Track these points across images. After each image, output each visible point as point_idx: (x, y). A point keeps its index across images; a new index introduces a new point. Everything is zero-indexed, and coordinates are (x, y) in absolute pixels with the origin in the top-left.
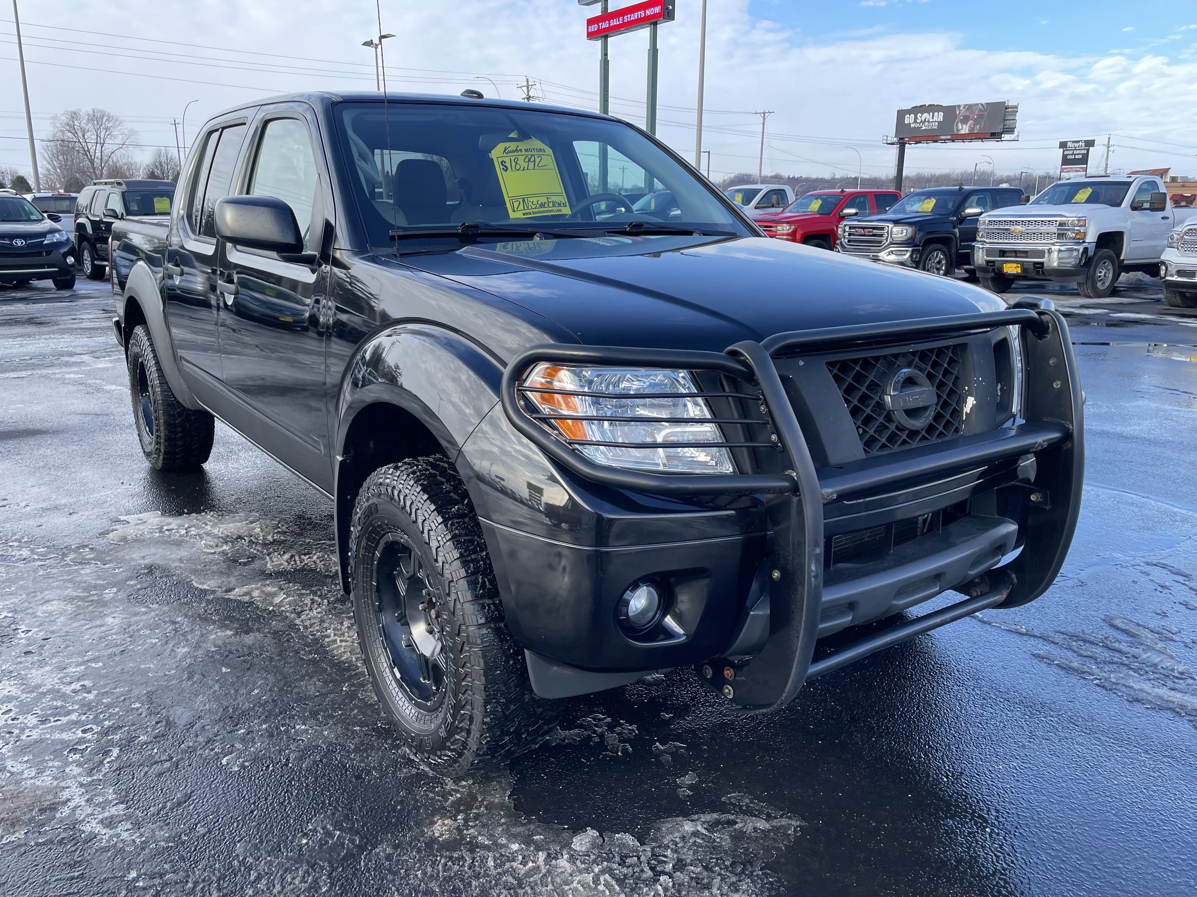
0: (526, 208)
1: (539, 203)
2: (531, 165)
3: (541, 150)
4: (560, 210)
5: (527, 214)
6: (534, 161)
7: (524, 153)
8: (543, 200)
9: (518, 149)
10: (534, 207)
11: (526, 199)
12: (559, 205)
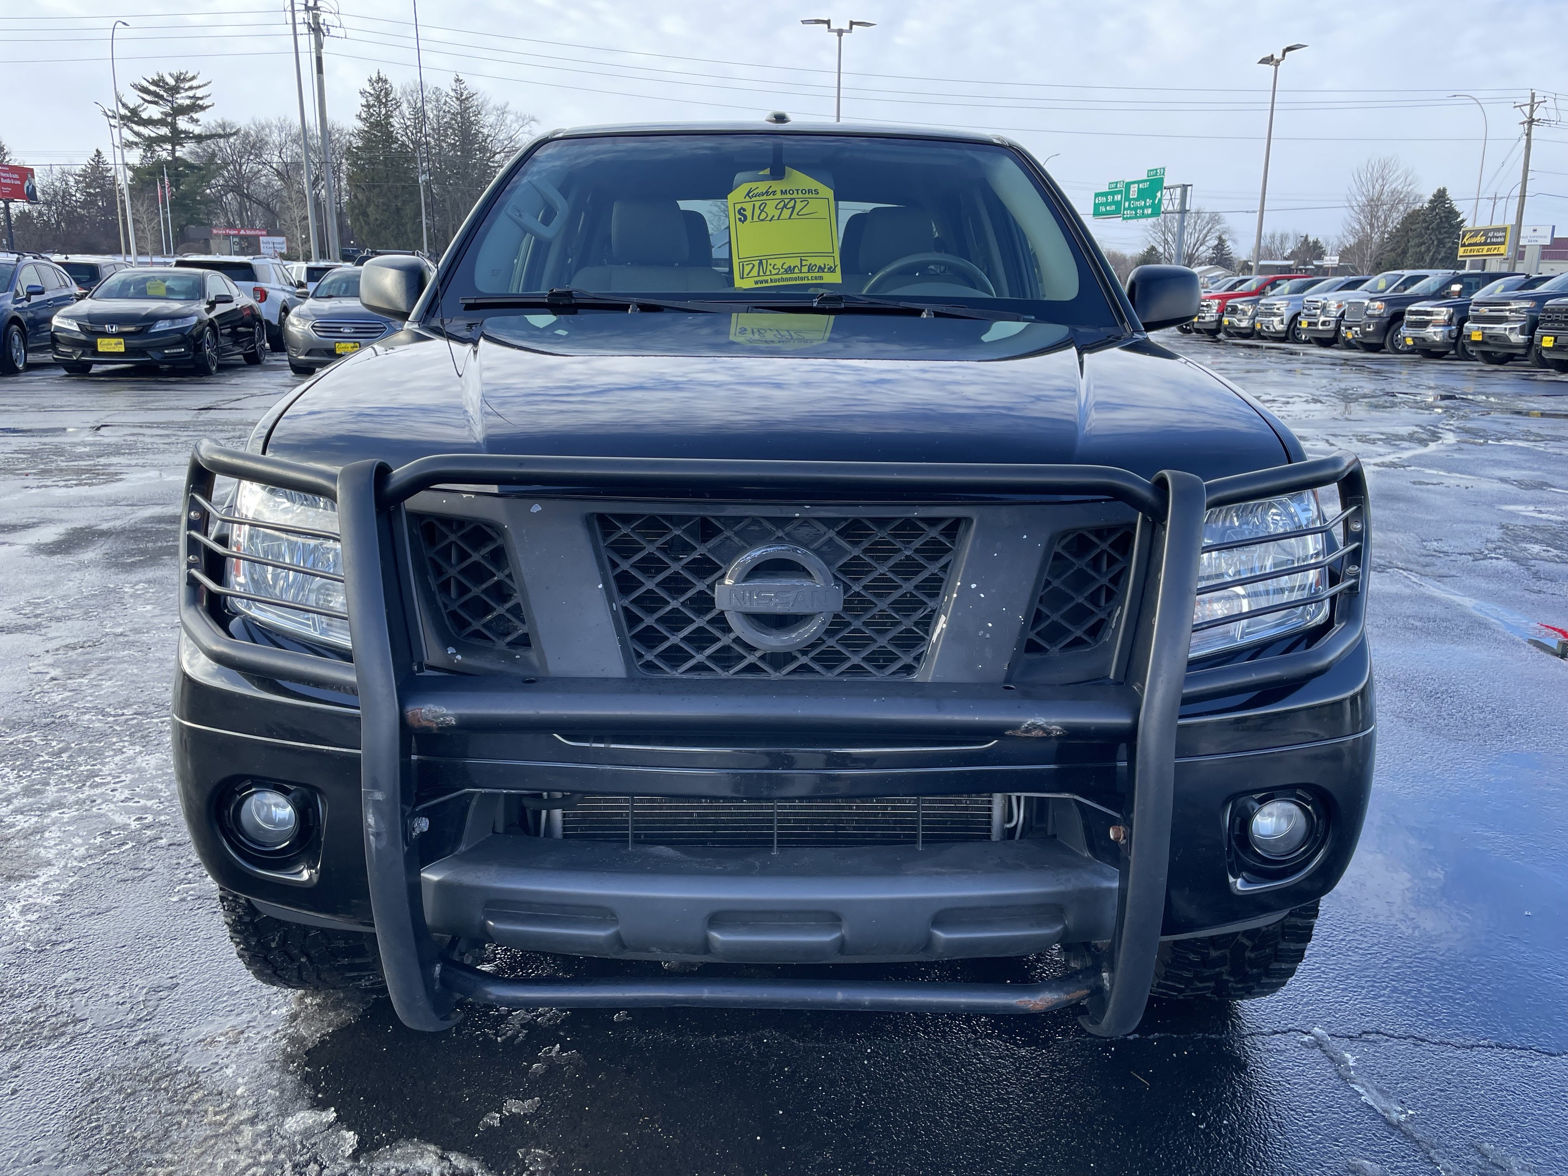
0: (761, 273)
1: (785, 267)
2: (786, 213)
3: (810, 191)
4: (821, 278)
5: (761, 282)
6: (794, 207)
7: (778, 195)
9: (770, 190)
10: (774, 272)
11: (764, 262)
12: (822, 270)
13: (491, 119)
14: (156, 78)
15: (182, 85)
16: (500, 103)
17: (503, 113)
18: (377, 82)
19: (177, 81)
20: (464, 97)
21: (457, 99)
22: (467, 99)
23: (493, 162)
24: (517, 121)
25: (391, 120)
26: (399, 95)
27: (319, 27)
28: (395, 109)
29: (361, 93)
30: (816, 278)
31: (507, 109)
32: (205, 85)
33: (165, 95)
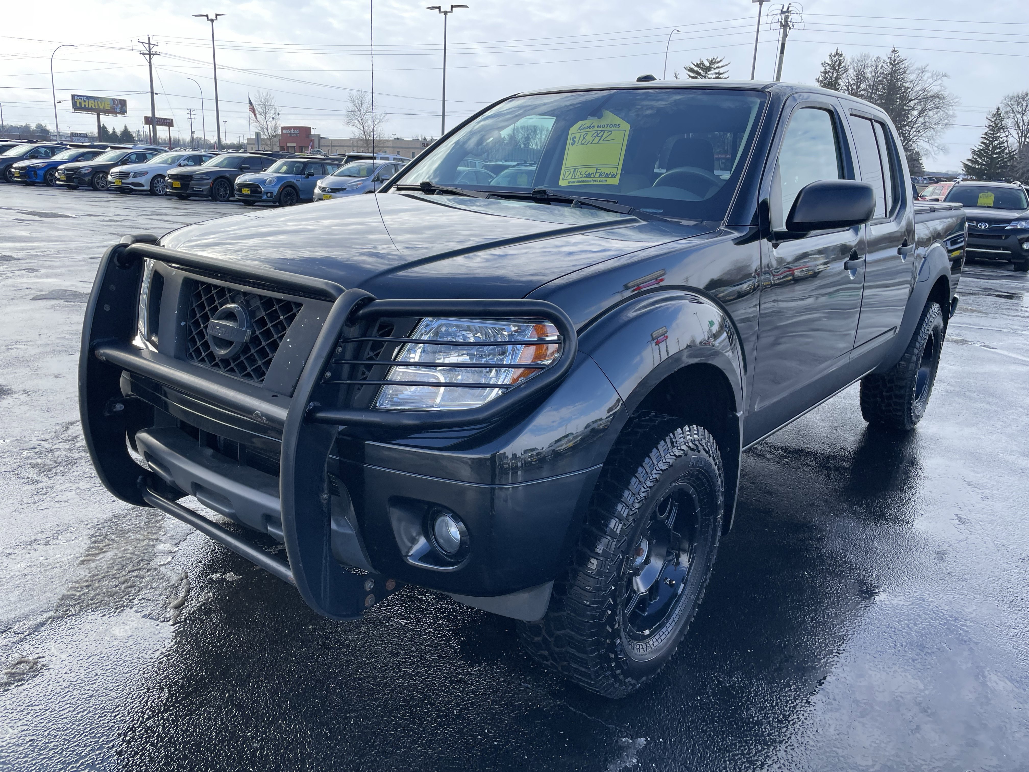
0: (573, 177)
1: (587, 173)
2: (597, 140)
3: (615, 125)
4: (606, 181)
6: (602, 136)
7: (596, 128)
8: (593, 170)
9: (592, 125)
10: (580, 176)
11: (576, 170)
12: (607, 175)
13: (912, 77)
14: (699, 62)
15: (713, 66)
16: (921, 65)
17: (923, 72)
18: (835, 56)
19: (710, 64)
20: (896, 63)
21: (891, 64)
22: (898, 63)
23: (907, 106)
24: (932, 77)
25: (839, 81)
26: (848, 64)
27: (787, 24)
28: (843, 73)
29: (822, 64)
30: (602, 181)
31: (926, 69)
32: (726, 65)
33: (702, 72)
